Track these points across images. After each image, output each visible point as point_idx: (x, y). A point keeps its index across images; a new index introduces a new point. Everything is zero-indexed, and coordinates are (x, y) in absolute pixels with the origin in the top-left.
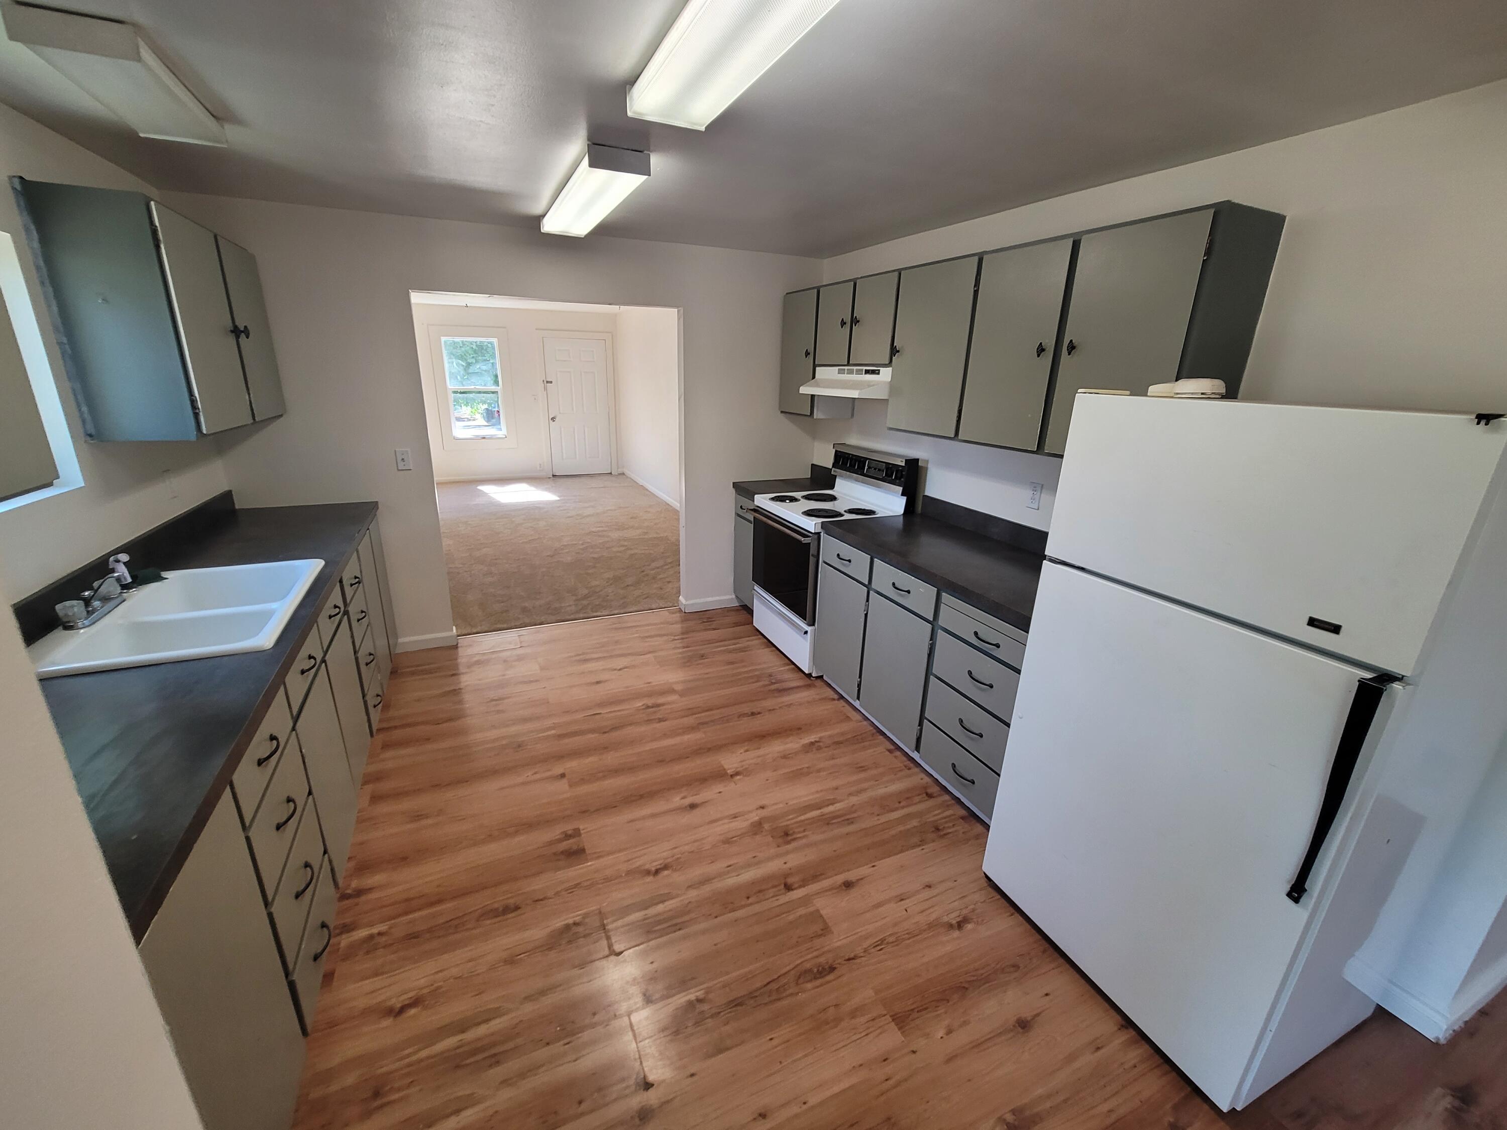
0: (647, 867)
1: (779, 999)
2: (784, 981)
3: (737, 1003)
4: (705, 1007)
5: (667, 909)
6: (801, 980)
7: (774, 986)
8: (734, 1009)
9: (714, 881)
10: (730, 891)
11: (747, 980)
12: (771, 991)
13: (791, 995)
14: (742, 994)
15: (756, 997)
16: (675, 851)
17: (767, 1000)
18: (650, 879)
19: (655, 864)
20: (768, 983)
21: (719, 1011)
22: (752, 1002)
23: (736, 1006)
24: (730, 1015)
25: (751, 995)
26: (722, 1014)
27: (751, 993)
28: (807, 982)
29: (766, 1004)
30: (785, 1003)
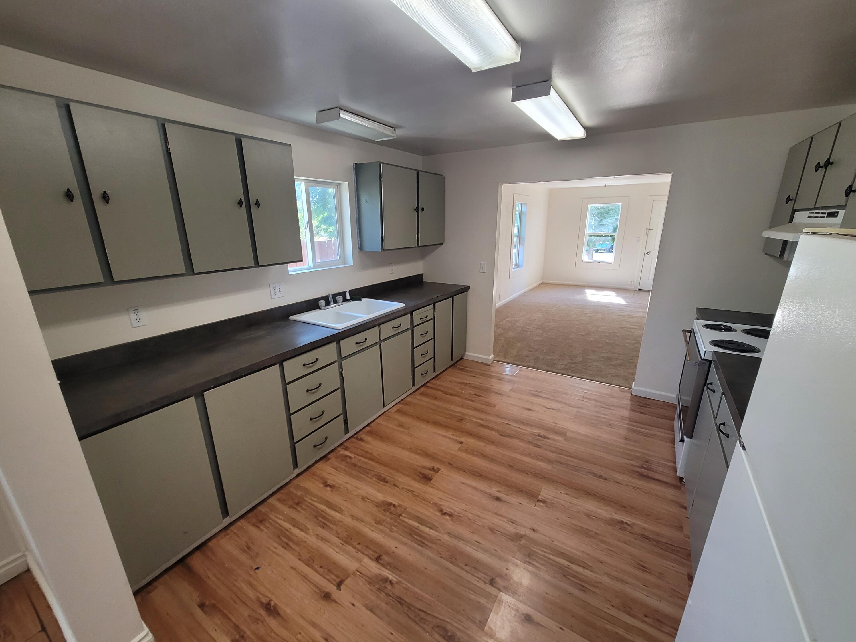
0: (444, 508)
1: (417, 623)
2: (429, 618)
3: (400, 601)
4: (389, 587)
5: (429, 533)
6: (436, 629)
7: (422, 615)
8: (396, 602)
9: (461, 541)
10: (462, 554)
11: (417, 598)
12: (419, 615)
13: (424, 629)
14: (407, 601)
15: (410, 609)
16: (464, 512)
17: (412, 616)
18: (439, 514)
19: (448, 510)
20: (422, 611)
21: (392, 595)
22: (406, 609)
23: (399, 602)
24: (392, 601)
25: (410, 607)
26: (391, 598)
27: (411, 605)
28: (438, 633)
29: (409, 617)
30: (417, 628)
